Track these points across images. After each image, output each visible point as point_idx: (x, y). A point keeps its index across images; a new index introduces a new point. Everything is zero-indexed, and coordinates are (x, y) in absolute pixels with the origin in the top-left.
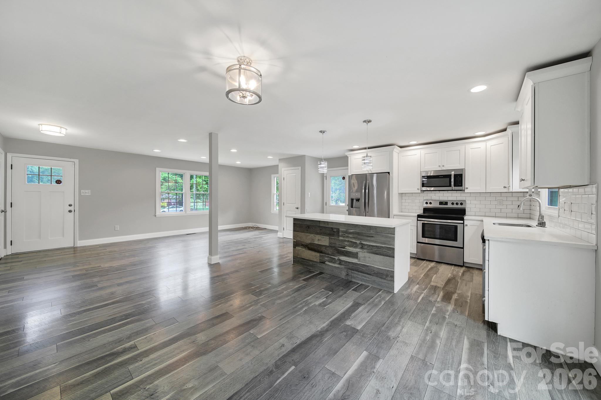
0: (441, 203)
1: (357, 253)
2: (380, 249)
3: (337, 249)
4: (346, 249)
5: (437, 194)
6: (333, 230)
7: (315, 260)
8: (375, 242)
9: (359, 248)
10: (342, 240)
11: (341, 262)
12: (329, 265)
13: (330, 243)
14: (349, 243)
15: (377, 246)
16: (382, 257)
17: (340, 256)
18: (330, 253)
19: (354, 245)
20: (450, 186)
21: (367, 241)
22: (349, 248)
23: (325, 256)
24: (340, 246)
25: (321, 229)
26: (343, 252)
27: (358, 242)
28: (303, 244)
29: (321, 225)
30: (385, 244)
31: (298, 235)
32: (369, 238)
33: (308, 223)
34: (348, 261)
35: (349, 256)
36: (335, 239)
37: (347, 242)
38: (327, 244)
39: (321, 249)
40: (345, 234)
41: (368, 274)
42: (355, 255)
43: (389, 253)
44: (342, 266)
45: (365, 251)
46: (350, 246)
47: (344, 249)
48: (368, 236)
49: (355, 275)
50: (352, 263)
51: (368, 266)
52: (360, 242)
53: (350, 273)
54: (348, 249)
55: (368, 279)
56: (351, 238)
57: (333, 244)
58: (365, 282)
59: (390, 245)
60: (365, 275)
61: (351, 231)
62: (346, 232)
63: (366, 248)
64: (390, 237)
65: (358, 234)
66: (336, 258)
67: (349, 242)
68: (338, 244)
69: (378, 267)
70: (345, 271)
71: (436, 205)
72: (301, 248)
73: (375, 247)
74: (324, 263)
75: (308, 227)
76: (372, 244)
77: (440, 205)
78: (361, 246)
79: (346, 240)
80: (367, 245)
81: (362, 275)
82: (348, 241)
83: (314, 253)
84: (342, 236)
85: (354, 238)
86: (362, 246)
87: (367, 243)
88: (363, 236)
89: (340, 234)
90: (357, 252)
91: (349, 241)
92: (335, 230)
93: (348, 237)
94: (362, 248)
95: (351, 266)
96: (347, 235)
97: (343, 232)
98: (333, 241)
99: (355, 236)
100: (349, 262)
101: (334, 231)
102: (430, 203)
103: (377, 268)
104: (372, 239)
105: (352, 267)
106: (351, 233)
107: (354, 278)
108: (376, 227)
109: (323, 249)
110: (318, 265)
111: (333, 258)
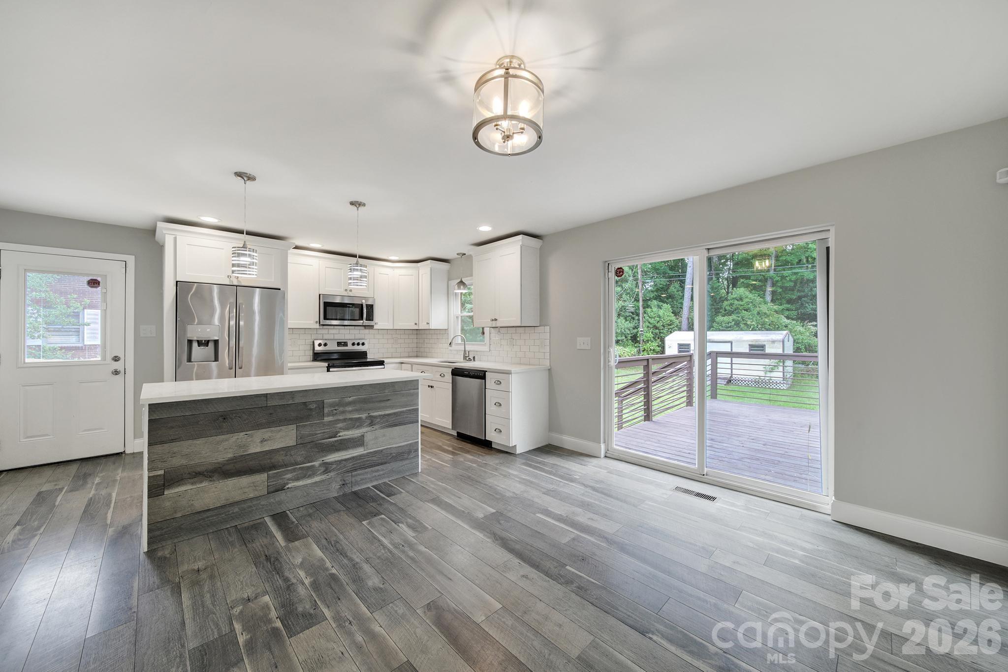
0: (339, 344)
1: (363, 436)
2: (399, 415)
3: (319, 444)
4: (340, 436)
5: (342, 330)
6: (308, 407)
7: (251, 495)
8: (392, 407)
9: (367, 425)
10: (330, 421)
11: (327, 467)
12: (296, 488)
13: (301, 438)
14: (345, 424)
15: (395, 413)
16: (402, 427)
17: (326, 456)
18: (299, 459)
19: (356, 423)
20: (361, 318)
21: (379, 409)
22: (346, 433)
23: (285, 471)
24: (327, 436)
25: (271, 414)
26: (332, 446)
27: (364, 416)
28: (198, 469)
29: (271, 403)
30: (406, 406)
31: (175, 450)
32: (383, 404)
33: (221, 408)
34: (344, 458)
35: (346, 448)
36: (312, 426)
37: (342, 422)
38: (291, 442)
39: (273, 461)
40: (336, 408)
41: (382, 464)
42: (359, 442)
43: (413, 418)
44: (332, 474)
45: (377, 427)
46: (347, 429)
47: (336, 439)
48: (381, 401)
49: (358, 478)
50: (353, 458)
51: (382, 451)
52: (367, 415)
53: (348, 479)
54: (345, 435)
55: (381, 473)
56: (350, 412)
57: (308, 436)
58: (377, 480)
59: (411, 406)
60: (377, 468)
61: (350, 399)
62: (340, 404)
63: (378, 422)
64: (412, 395)
65: (365, 401)
66: (316, 464)
67: (345, 422)
68: (321, 433)
69: (397, 445)
70: (338, 480)
71: (333, 347)
72: (192, 484)
73: (392, 416)
74: (281, 489)
75: (224, 417)
76: (387, 412)
77: (338, 346)
78: (369, 421)
79: (339, 420)
80: (379, 416)
81: (372, 470)
82: (345, 420)
83: (245, 481)
84: (331, 414)
85: (356, 410)
86: (372, 421)
87: (380, 413)
88: (373, 402)
89: (326, 410)
90: (363, 434)
91: (346, 418)
92: (313, 406)
93: (343, 412)
94: (371, 424)
95: (350, 465)
96: (341, 409)
97: (332, 405)
98: (306, 431)
99: (358, 406)
100: (346, 460)
101: (311, 409)
102: (325, 345)
103: (396, 447)
104: (388, 403)
105: (353, 465)
106: (350, 404)
107: (357, 483)
108: (394, 382)
109: (279, 458)
110: (263, 503)
111: (308, 468)
